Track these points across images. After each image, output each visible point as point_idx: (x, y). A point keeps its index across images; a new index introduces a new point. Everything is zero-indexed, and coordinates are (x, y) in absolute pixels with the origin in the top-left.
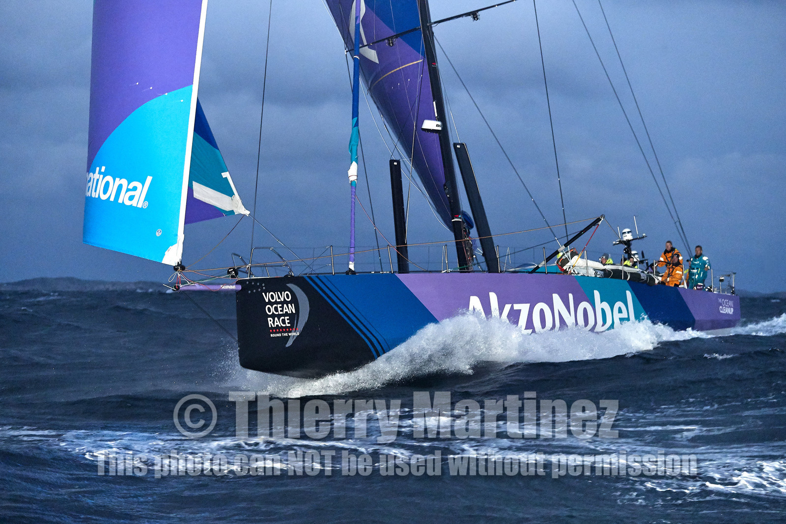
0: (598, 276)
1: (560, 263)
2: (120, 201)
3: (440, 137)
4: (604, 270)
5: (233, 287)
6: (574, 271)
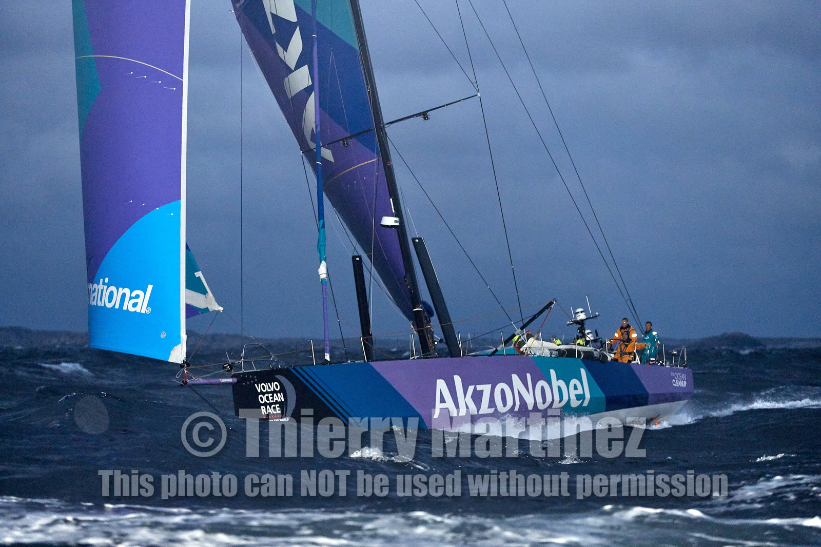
0: (553, 356)
1: (517, 346)
2: (125, 308)
4: (559, 350)
5: (230, 380)
6: (530, 352)
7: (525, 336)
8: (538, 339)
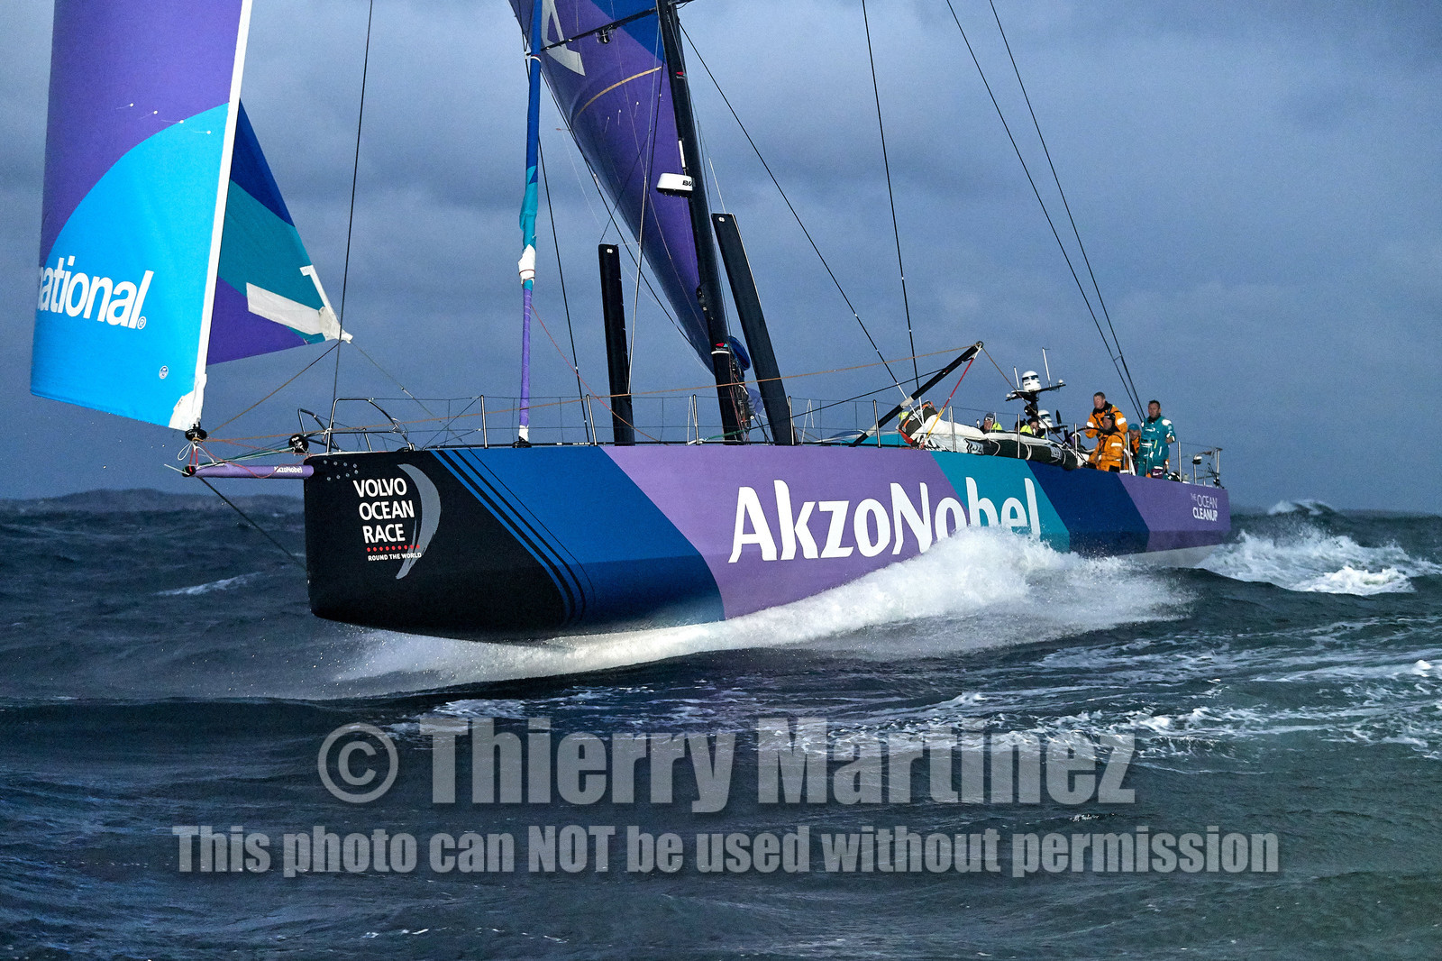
2: (101, 318)
3: (690, 204)
4: (984, 442)
6: (930, 442)
7: (921, 411)
8: (944, 418)
